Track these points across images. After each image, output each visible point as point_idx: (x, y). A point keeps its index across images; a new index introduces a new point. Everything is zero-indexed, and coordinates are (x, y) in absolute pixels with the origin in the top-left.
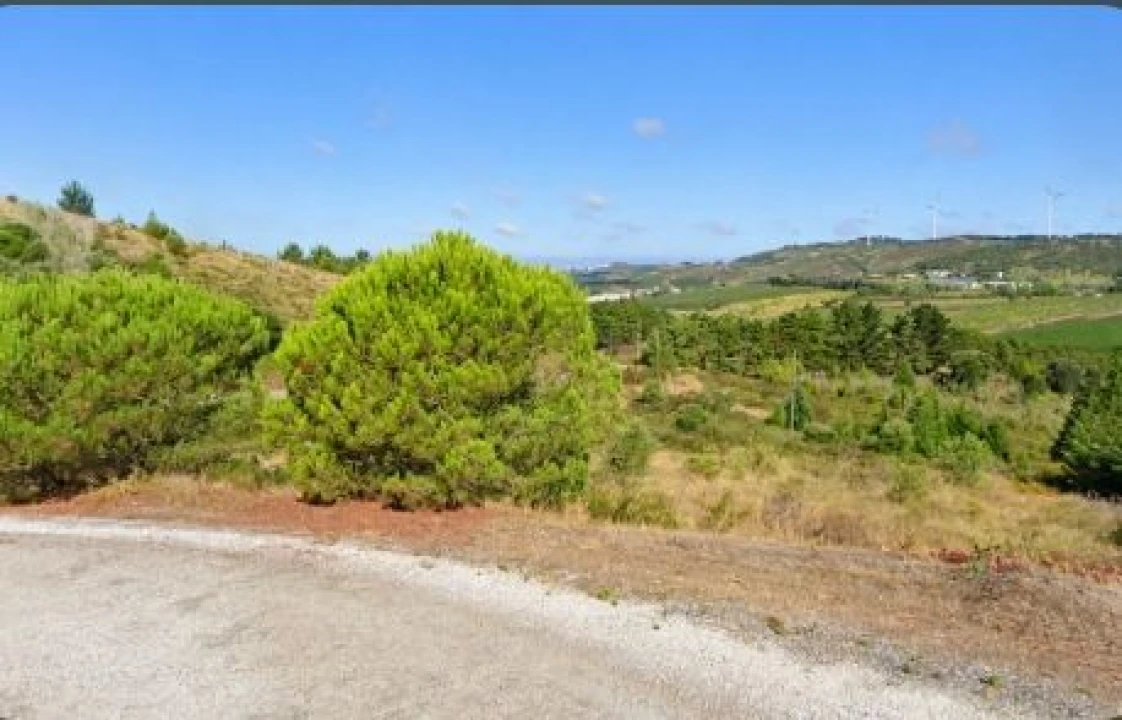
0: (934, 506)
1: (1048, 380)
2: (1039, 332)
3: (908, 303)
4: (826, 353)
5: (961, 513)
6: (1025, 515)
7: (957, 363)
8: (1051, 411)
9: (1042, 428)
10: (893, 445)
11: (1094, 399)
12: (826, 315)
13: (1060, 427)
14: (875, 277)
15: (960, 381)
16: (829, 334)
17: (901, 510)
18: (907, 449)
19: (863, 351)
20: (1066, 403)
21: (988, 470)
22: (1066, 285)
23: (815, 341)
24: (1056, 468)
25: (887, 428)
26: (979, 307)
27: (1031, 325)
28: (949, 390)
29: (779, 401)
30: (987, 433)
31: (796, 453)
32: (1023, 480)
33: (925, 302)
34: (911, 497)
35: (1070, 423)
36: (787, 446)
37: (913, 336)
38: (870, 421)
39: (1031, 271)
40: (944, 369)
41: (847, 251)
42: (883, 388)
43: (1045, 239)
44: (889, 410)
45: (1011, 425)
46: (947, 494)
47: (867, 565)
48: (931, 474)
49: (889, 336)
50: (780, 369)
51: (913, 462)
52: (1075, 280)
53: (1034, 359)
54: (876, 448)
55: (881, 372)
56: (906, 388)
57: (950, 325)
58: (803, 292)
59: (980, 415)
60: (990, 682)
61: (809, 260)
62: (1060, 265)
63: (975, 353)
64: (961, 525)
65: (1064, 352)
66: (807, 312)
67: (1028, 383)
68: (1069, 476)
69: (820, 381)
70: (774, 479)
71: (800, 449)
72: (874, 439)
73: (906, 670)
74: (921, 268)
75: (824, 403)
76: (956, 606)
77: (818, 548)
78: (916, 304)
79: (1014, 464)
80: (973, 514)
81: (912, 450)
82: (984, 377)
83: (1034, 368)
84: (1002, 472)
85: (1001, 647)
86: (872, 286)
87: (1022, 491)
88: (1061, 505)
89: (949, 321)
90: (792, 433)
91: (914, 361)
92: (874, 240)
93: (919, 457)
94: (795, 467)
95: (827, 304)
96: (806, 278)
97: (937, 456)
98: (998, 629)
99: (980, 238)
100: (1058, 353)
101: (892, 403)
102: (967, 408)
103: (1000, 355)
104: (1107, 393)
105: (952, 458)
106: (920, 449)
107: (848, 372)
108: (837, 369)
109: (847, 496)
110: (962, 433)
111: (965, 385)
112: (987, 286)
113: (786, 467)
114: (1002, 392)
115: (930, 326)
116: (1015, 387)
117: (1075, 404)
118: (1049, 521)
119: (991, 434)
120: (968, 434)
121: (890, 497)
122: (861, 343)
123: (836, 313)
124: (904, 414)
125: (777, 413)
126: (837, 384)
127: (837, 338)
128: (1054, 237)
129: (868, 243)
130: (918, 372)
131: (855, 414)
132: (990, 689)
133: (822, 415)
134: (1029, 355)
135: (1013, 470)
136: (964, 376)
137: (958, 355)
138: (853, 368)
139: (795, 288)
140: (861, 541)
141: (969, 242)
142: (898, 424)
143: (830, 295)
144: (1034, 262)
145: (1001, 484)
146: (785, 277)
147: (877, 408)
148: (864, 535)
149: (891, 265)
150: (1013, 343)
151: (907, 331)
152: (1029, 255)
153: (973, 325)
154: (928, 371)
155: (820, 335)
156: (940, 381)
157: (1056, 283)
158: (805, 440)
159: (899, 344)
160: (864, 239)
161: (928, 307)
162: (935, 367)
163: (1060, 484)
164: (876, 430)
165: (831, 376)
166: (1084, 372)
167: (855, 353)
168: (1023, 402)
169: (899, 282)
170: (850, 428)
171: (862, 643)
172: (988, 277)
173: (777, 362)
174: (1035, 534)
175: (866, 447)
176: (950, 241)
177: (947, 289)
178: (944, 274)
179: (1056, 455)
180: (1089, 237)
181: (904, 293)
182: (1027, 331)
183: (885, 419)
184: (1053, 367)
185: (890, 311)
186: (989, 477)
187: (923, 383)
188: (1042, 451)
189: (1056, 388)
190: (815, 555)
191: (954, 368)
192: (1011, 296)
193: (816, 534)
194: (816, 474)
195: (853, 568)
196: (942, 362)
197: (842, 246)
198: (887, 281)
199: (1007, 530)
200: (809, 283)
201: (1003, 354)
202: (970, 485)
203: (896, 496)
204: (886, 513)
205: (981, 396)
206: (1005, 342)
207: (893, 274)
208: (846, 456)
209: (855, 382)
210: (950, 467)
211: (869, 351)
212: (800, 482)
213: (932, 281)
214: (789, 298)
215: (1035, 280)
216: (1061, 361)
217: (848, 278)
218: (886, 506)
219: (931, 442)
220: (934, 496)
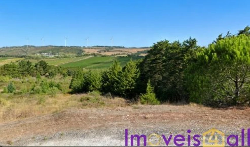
0: (47, 103)
1: (68, 74)
2: (66, 64)
3: (38, 60)
4: (18, 73)
5: (53, 103)
6: (65, 100)
7: (50, 72)
8: (68, 79)
9: (67, 83)
10: (37, 92)
11: (76, 76)
12: (17, 64)
13: (70, 83)
14: (29, 54)
15: (51, 76)
16: (18, 68)
17: (40, 106)
18: (41, 92)
19: (28, 72)
20: (71, 78)
21: (58, 93)
22: (69, 56)
23: (15, 71)
24: (70, 90)
25: (35, 88)
26: (53, 60)
27: (64, 63)
28: (49, 78)
29: (5, 86)
30: (57, 86)
31: (11, 99)
32: (65, 94)
33: (42, 60)
34: (42, 102)
35: (72, 81)
36: (9, 97)
37: (40, 67)
38: (31, 88)
39: (63, 53)
40: (47, 74)
41: (22, 49)
42: (33, 79)
43: (65, 47)
44: (35, 84)
45: (62, 84)
46: (50, 100)
47: (33, 120)
48: (46, 96)
49: (34, 68)
50: (5, 78)
51: (42, 95)
52: (71, 55)
53: (65, 70)
54: (33, 93)
55: (33, 76)
56: (39, 79)
57: (48, 65)
58: (10, 58)
59: (55, 83)
60: (62, 135)
61: (11, 50)
62: (68, 52)
63: (53, 70)
64: (53, 106)
65: (70, 68)
66: (12, 63)
67: (64, 75)
68: (73, 91)
69: (17, 80)
70: (6, 107)
71: (13, 97)
72: (32, 91)
73: (44, 140)
74: (40, 53)
75: (18, 85)
76: (54, 122)
77: (20, 120)
78: (40, 60)
79: (63, 91)
80: (55, 103)
81: (42, 92)
82: (56, 75)
83: (65, 72)
84: (61, 93)
85: (63, 127)
86: (29, 57)
87: (65, 96)
88: (72, 97)
89: (47, 64)
90: (10, 94)
91: (40, 73)
92: (28, 46)
93: (44, 93)
94: (11, 102)
95: (17, 61)
96: (11, 55)
97: (47, 92)
98: (62, 124)
99: (53, 46)
100: (69, 69)
101: (36, 83)
102: (53, 81)
103: (59, 70)
104: (77, 75)
105: (50, 92)
106: (43, 92)
107: (25, 77)
108: (21, 77)
109: (27, 106)
110: (52, 87)
111: (52, 77)
112: (55, 56)
113: (8, 103)
114: (60, 77)
115: (43, 65)
116: (62, 76)
117: (73, 78)
118: (70, 100)
119: (58, 86)
120: (53, 87)
121: (37, 104)
122: (27, 70)
123: (20, 64)
124: (39, 84)
125: (5, 90)
126: (22, 80)
127: (21, 69)
128: (66, 46)
129: (27, 47)
130: (41, 75)
131: (27, 87)
132: (62, 136)
133: (18, 88)
134: (64, 69)
135: (63, 92)
136: (51, 75)
137: (50, 71)
138: (26, 76)
139: (7, 57)
140: (31, 115)
141: (50, 47)
142: (38, 87)
143: (18, 59)
144: (63, 51)
145: (60, 95)
146: (4, 55)
147: (32, 84)
148: (32, 114)
149: (33, 52)
150: (61, 67)
151: (38, 67)
152: (62, 50)
153: (53, 64)
154: (44, 75)
155: (16, 69)
156: (47, 76)
157: (67, 55)
158: (14, 95)
159: (37, 69)
160: (26, 46)
161: (43, 61)
162: (45, 74)
163: (71, 93)
164: (33, 89)
165: (20, 78)
166: (73, 72)
167: (26, 72)
168: (64, 78)
169: (35, 56)
170: (26, 90)
171: (34, 138)
172: (55, 54)
173: (4, 77)
174: (68, 104)
175: (31, 94)
176: (47, 47)
177: (47, 57)
178: (46, 54)
179: (70, 88)
180: (73, 46)
181: (37, 58)
182: (63, 65)
183: (35, 86)
184: (68, 71)
185: (34, 62)
186: (58, 95)
187: (43, 77)
188: (68, 87)
189: (69, 75)
190: (20, 122)
191: (49, 73)
192: (60, 58)
193: (19, 117)
194: (18, 102)
195: (30, 122)
196: (47, 73)
197: (20, 47)
198: (32, 56)
199: (63, 104)
200: (11, 56)
201: (59, 69)
202: (55, 97)
203: (39, 103)
204: (37, 107)
205: (55, 78)
206: (59, 67)
207: (34, 54)
208: (26, 96)
209: (26, 79)
210: (50, 94)
211: (29, 72)
212: (13, 106)
213: (43, 55)
214: (6, 60)
215: (64, 55)
216: (70, 70)
217: (22, 55)
218: (37, 106)
219: (46, 90)
220: (47, 101)
